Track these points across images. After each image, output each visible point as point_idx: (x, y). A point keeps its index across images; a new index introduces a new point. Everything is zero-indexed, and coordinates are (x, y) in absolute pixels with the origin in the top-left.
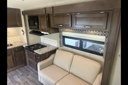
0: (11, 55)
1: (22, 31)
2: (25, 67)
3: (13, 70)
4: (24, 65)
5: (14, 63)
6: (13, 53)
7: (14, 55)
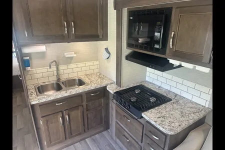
0: (80, 107)
1: (107, 49)
2: (105, 133)
3: (81, 140)
4: (102, 129)
5: (84, 125)
6: (84, 104)
7: (85, 106)
